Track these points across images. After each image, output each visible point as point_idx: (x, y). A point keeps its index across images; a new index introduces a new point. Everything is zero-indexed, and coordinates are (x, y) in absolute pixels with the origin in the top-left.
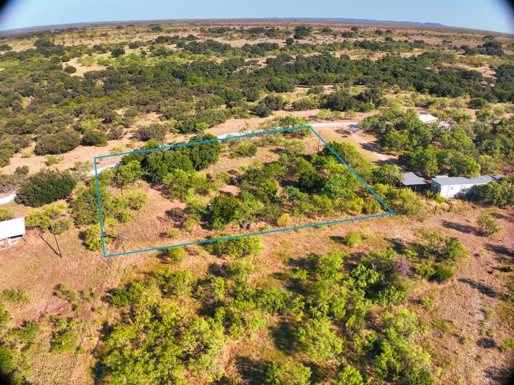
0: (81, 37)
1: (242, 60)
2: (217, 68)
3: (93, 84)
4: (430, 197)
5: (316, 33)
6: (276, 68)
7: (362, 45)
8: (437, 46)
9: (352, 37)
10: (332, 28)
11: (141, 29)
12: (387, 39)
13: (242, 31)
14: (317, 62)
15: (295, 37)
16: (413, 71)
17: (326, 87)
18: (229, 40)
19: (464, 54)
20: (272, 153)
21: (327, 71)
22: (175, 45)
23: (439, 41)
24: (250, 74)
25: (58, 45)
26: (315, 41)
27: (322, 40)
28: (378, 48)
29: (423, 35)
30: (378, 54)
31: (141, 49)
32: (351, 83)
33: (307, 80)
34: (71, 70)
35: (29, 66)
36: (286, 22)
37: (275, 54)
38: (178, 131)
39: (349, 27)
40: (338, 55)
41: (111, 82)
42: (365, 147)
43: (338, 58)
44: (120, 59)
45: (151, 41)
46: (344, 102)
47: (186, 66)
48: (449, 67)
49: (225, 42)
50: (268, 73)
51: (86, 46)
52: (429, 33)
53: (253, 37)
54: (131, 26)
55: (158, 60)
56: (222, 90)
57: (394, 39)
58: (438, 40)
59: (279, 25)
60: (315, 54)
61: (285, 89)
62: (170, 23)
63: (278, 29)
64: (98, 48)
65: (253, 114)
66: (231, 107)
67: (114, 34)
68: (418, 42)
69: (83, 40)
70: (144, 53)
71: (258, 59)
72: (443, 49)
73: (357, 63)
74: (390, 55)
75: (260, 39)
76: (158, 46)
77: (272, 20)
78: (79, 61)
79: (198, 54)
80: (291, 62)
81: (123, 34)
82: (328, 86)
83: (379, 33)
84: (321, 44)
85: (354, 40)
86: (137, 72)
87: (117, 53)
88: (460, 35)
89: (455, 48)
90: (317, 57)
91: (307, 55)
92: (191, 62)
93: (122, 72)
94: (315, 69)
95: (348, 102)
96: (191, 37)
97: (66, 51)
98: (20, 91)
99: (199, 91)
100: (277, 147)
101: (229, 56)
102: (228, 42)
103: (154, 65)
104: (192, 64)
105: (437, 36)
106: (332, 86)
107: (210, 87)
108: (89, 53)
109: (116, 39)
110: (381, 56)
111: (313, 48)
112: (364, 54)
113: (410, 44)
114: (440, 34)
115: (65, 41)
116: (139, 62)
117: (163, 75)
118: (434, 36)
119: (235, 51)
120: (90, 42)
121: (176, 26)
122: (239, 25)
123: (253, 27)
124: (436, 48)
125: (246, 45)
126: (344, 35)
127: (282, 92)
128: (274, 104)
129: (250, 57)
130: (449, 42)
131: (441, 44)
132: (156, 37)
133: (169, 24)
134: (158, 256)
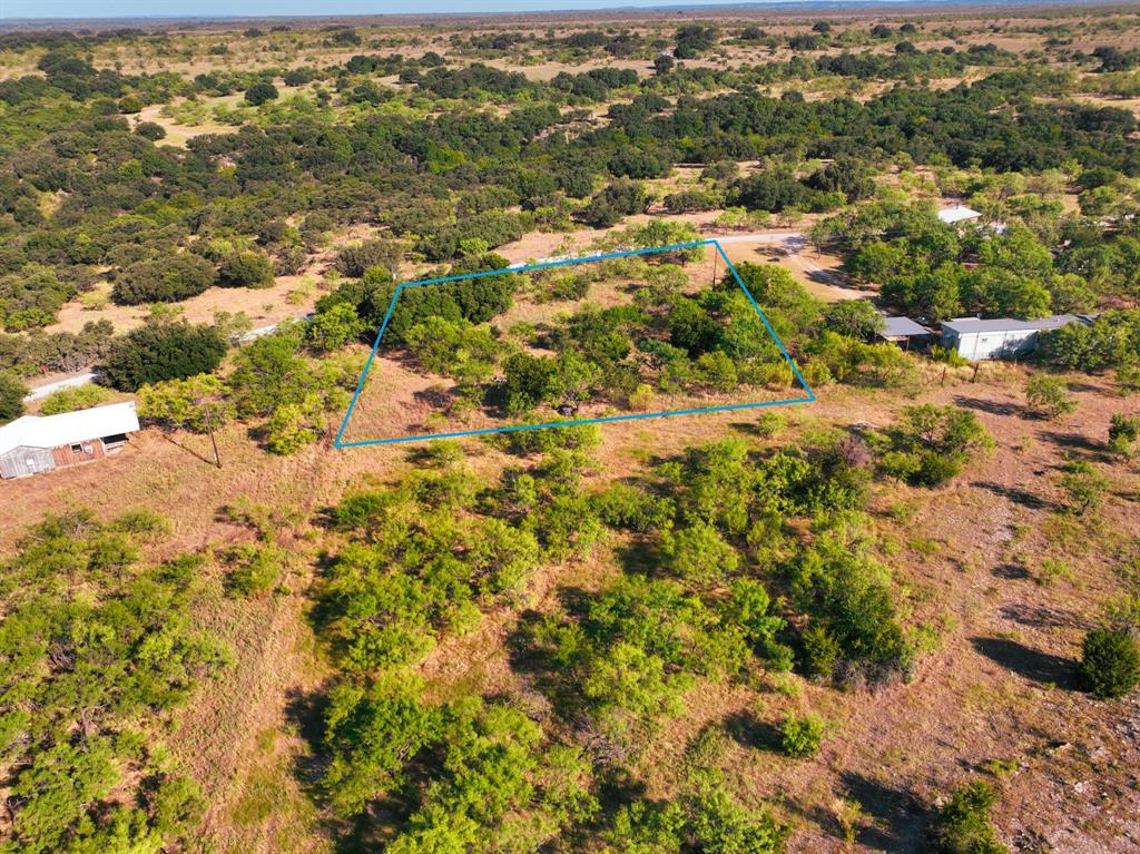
0: (160, 52)
1: (553, 110)
2: (496, 130)
3: (212, 167)
4: (938, 358)
5: (728, 43)
6: (632, 127)
7: (836, 67)
8: (1030, 56)
9: (814, 49)
10: (766, 29)
11: (307, 39)
12: (899, 48)
13: (550, 43)
14: (726, 111)
15: (677, 54)
16: (953, 120)
17: (743, 165)
18: (522, 64)
19: (1098, 71)
20: (621, 293)
21: (749, 130)
22: (396, 78)
23: (1035, 42)
24: (573, 144)
25: (105, 71)
26: (724, 62)
27: (742, 58)
28: (875, 71)
29: (996, 30)
30: (874, 85)
31: (315, 86)
32: (800, 153)
33: (700, 150)
34: (153, 132)
35: (38, 120)
36: (656, 17)
37: (629, 96)
38: (424, 256)
39: (807, 24)
40: (776, 92)
41: (254, 163)
42: (815, 277)
43: (775, 99)
44: (269, 109)
45: (335, 67)
46: (778, 194)
47: (425, 126)
48: (1048, 106)
49: (511, 69)
50: (613, 139)
51: (176, 77)
52: (1014, 22)
53: (578, 57)
54: (282, 29)
55: (359, 113)
56: (513, 175)
57: (918, 46)
58: (1033, 40)
59: (639, 26)
60: (722, 91)
61: (650, 170)
62: (375, 23)
63: (636, 35)
64: (207, 83)
65: (581, 222)
66: (533, 209)
67: (243, 50)
68: (981, 49)
69: (166, 61)
70: (324, 96)
71: (591, 108)
72: (1045, 62)
73: (820, 108)
74: (903, 85)
75: (593, 61)
76: (357, 80)
77: (624, 13)
78: (166, 113)
79: (451, 97)
80: (667, 114)
81: (264, 50)
82: (749, 163)
83: (881, 33)
84: (737, 68)
85: (818, 54)
86: (314, 140)
87: (260, 94)
88: (1099, 20)
89: (1078, 57)
90: (726, 99)
91: (702, 96)
92: (436, 116)
93: (278, 139)
94: (722, 127)
95: (785, 191)
96: (431, 58)
97: (128, 88)
98: (32, 177)
99: (460, 179)
100: (630, 282)
101: (523, 102)
102: (519, 70)
103: (351, 125)
104: (440, 122)
105: (1033, 31)
106: (757, 163)
107: (485, 169)
108: (188, 92)
109: (251, 62)
110: (878, 91)
111: (718, 78)
112: (840, 87)
113: (959, 56)
114: (1045, 23)
115: (121, 61)
116: (316, 117)
117: (375, 145)
118: (1027, 31)
119: (536, 89)
120: (185, 66)
121: (394, 31)
122: (543, 28)
123: (577, 31)
124: (1025, 61)
125: (562, 75)
126: (794, 44)
127: (643, 178)
128: (625, 201)
129: (571, 103)
130: (1064, 43)
131: (1042, 49)
132: (346, 58)
133: (373, 26)
134: (408, 460)
